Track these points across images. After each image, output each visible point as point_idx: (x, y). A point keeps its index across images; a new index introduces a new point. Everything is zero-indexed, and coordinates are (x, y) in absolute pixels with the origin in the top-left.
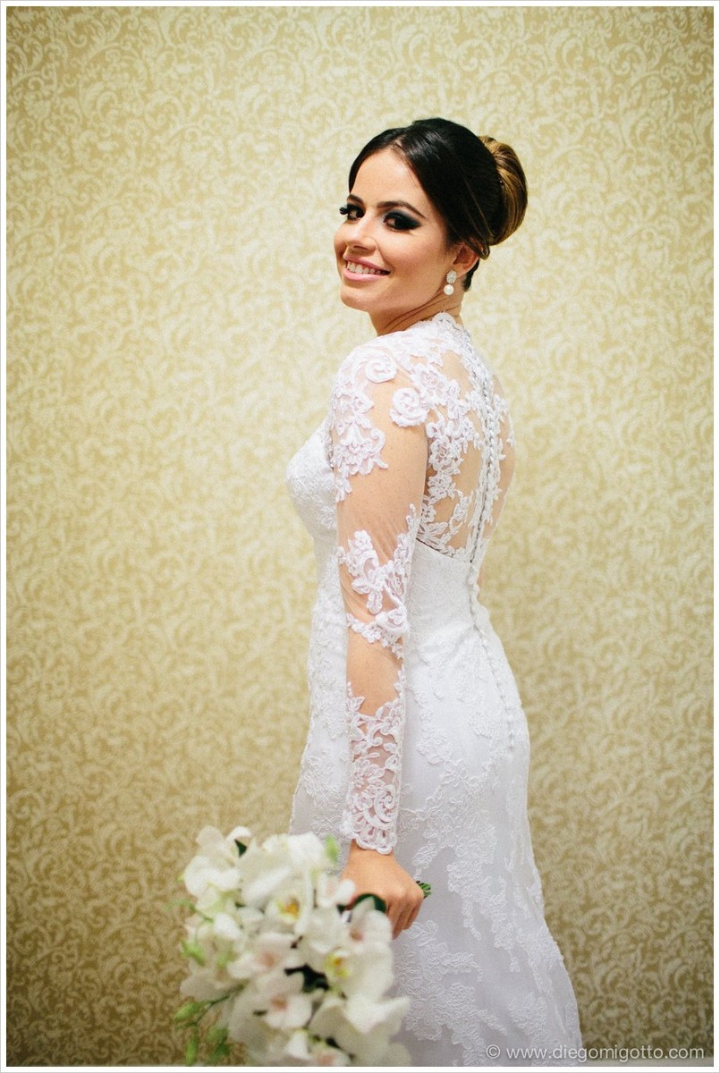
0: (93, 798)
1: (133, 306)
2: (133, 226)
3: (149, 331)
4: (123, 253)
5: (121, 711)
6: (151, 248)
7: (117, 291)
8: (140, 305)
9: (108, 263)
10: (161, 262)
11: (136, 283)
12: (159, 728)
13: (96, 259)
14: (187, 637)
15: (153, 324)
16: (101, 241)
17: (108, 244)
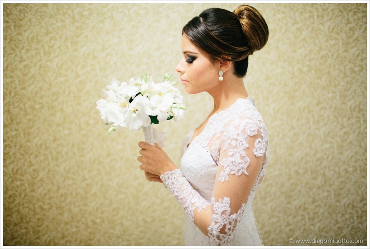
0: (39, 226)
1: (42, 54)
2: (40, 26)
3: (49, 63)
4: (37, 35)
5: (47, 197)
6: (47, 33)
7: (36, 49)
8: (45, 54)
9: (32, 39)
10: (51, 39)
11: (43, 46)
12: (61, 202)
13: (28, 38)
14: (69, 171)
15: (50, 61)
16: (29, 31)
17: (32, 32)
